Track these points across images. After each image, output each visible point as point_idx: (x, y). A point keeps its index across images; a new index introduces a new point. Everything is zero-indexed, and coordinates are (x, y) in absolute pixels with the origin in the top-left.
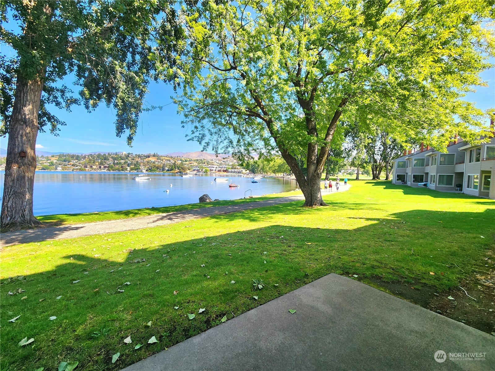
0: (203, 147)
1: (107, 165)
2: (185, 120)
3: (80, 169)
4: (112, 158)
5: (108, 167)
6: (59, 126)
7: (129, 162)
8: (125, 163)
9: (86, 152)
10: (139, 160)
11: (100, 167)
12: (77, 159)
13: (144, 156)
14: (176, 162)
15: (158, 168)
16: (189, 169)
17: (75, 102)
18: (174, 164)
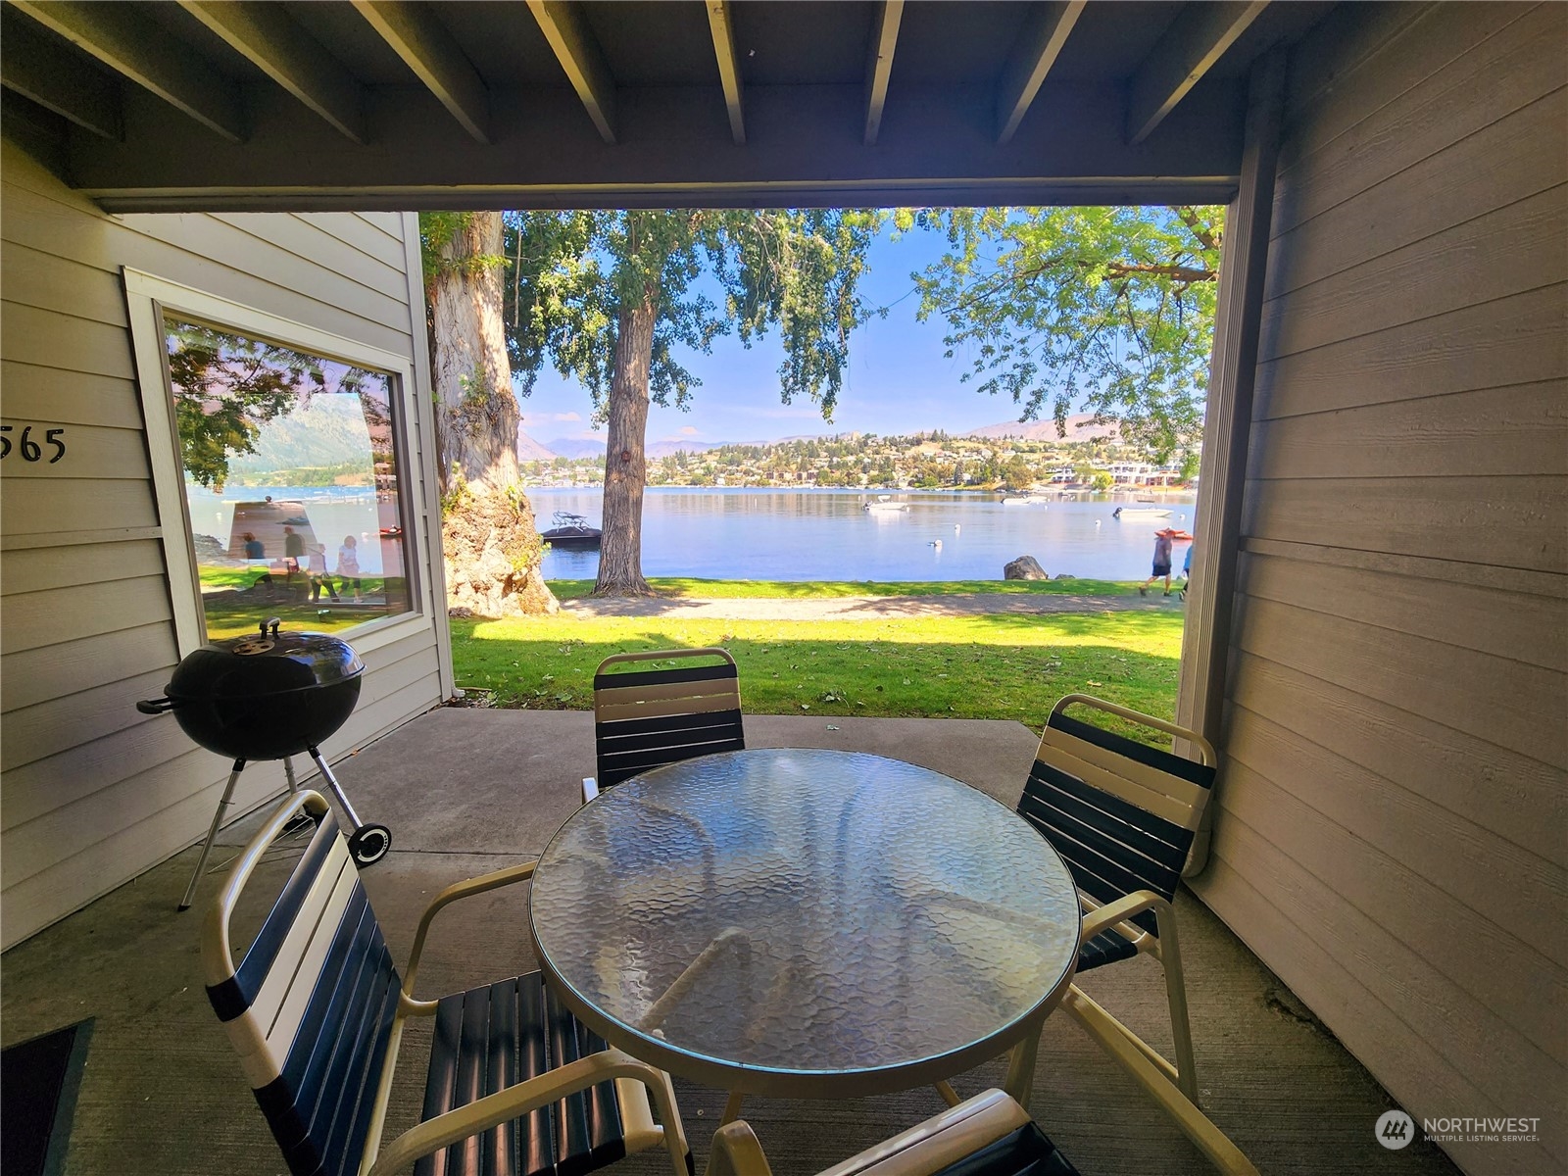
0: (1024, 406)
1: (816, 471)
2: (953, 333)
3: (759, 484)
4: (827, 450)
5: (817, 476)
6: (690, 389)
7: (866, 460)
8: (856, 463)
9: (773, 440)
10: (892, 454)
11: (800, 477)
12: (754, 458)
13: (907, 441)
14: (998, 455)
15: (941, 477)
16: (1038, 479)
17: (720, 328)
18: (991, 461)
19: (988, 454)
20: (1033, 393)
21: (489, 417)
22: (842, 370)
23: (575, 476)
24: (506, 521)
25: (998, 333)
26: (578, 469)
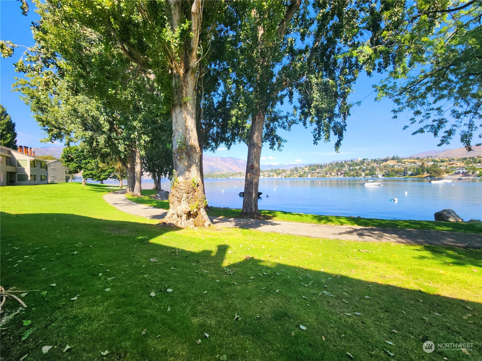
0: (441, 139)
2: (397, 107)
3: (322, 176)
4: (348, 164)
5: (344, 173)
7: (364, 168)
8: (360, 169)
9: (328, 162)
10: (375, 165)
11: (337, 174)
12: (321, 168)
13: (381, 160)
14: (425, 164)
15: (397, 173)
16: (447, 173)
17: (294, 122)
18: (421, 166)
19: (420, 164)
20: (446, 132)
21: (187, 154)
22: (344, 132)
23: (264, 175)
24: (190, 191)
25: (424, 104)
26: (265, 173)
